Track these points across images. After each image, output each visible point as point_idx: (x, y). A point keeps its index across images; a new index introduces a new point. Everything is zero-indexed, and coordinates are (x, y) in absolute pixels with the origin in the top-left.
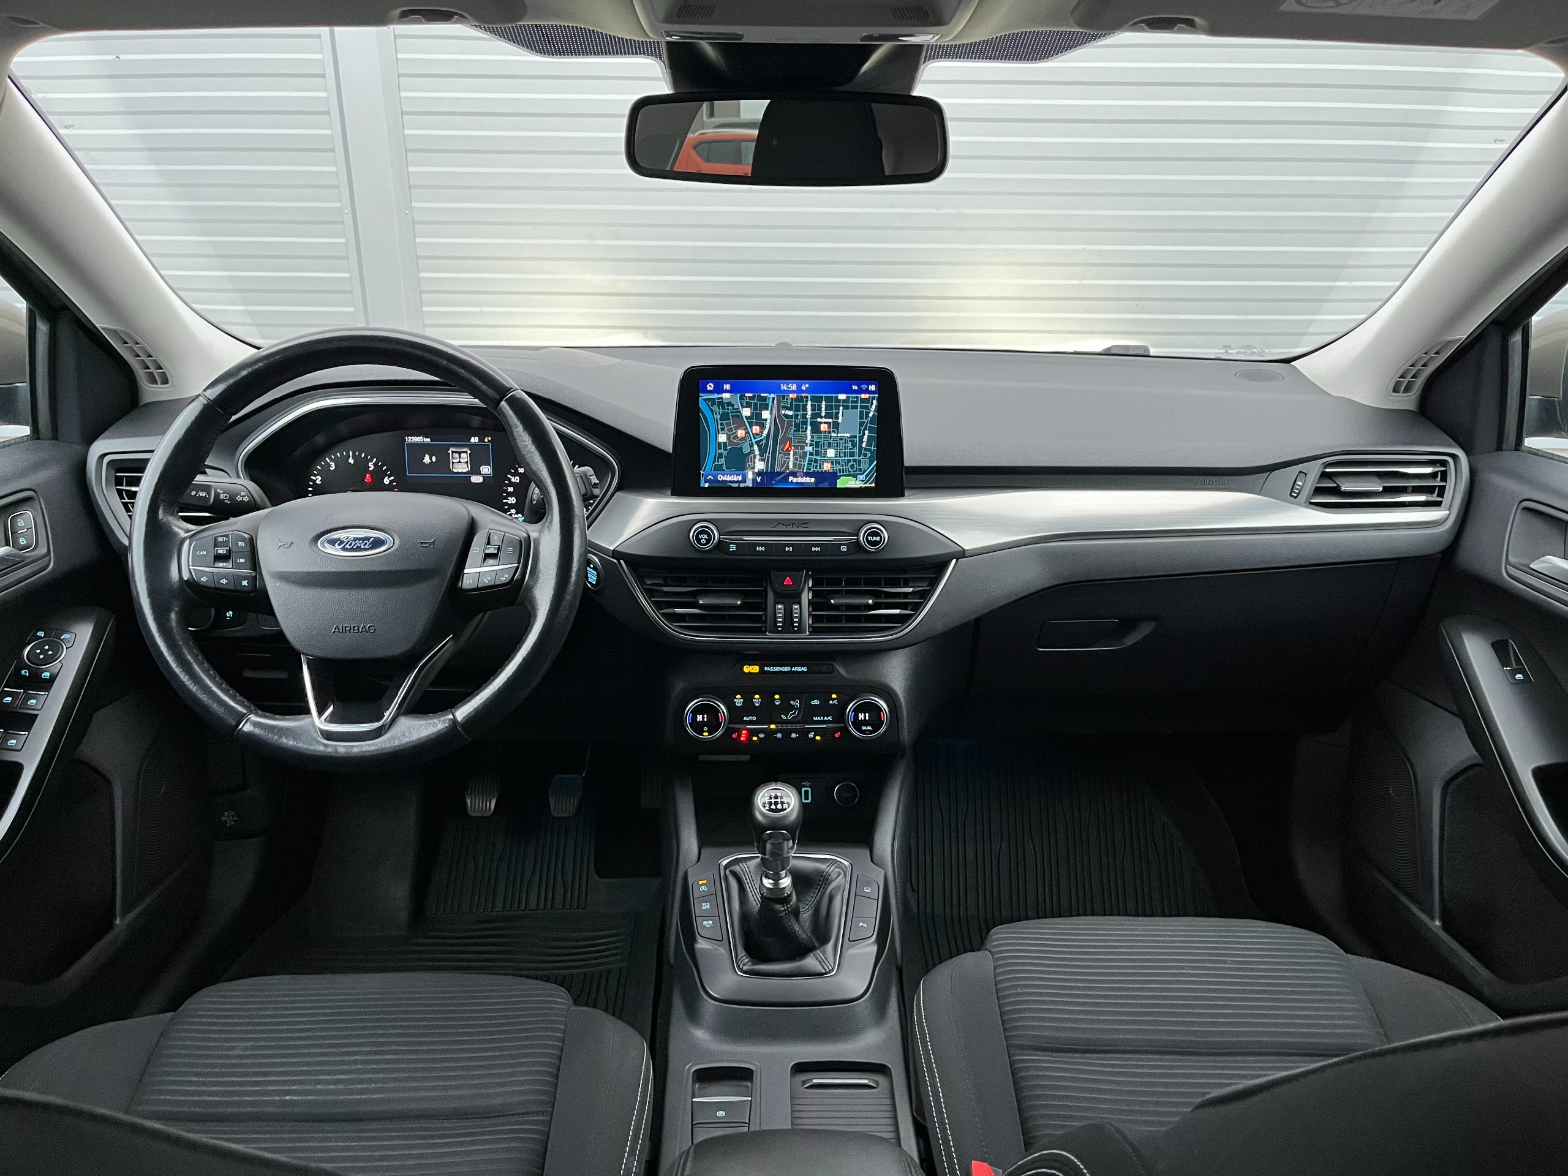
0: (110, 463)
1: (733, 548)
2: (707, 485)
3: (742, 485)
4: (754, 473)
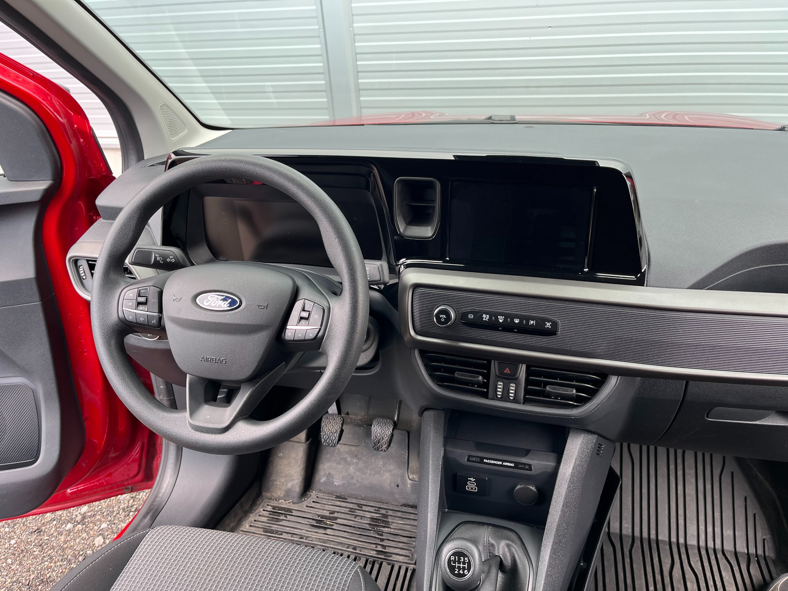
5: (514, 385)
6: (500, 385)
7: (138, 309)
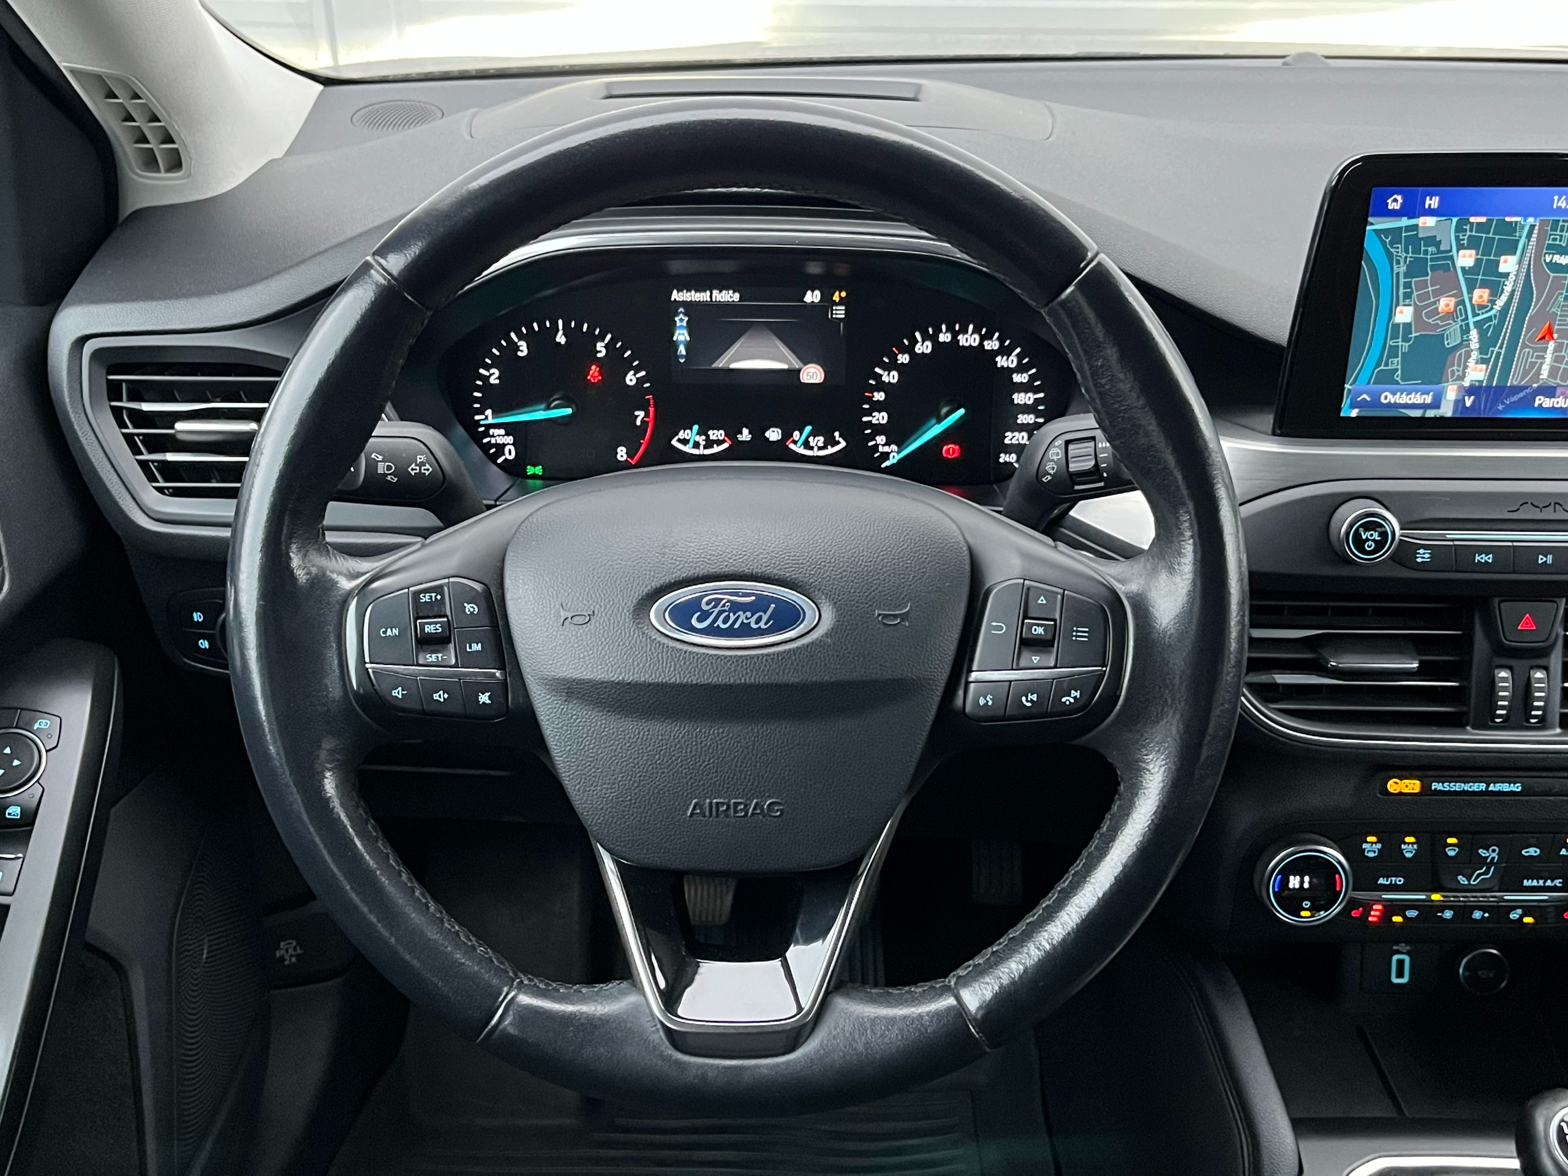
0: (97, 355)
1: (1424, 556)
2: (1354, 413)
3: (1431, 413)
4: (1461, 387)
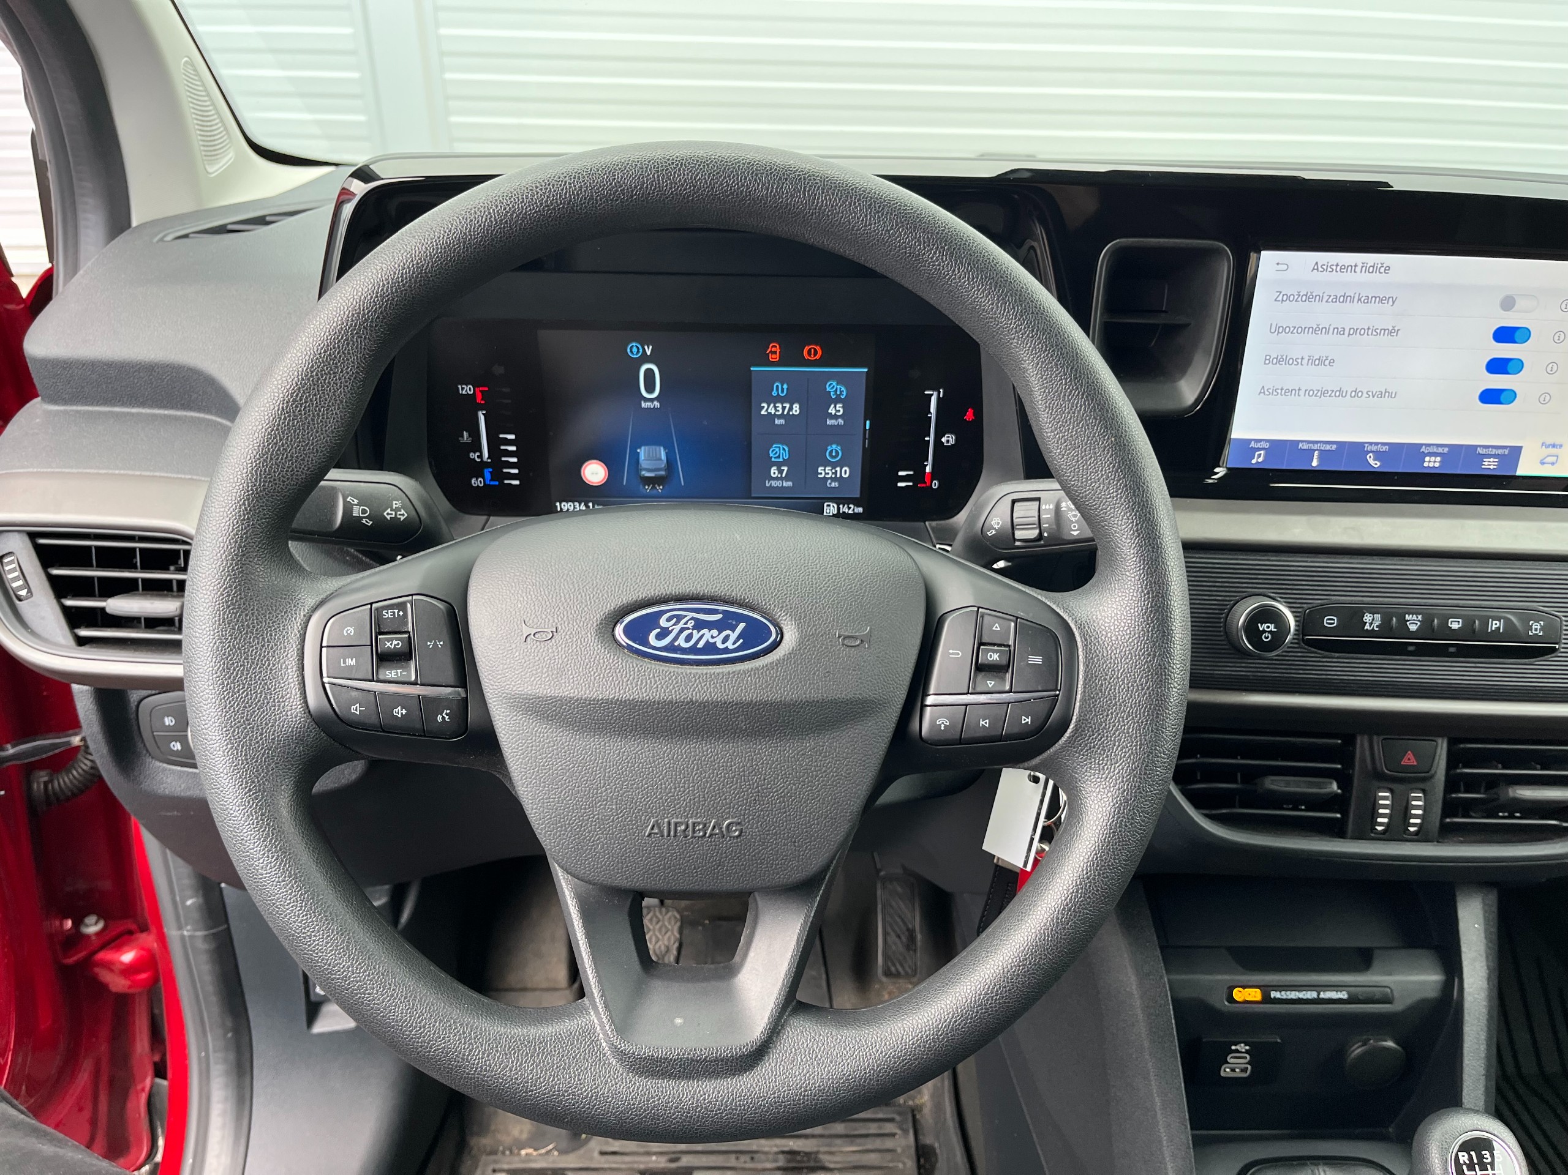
5: (1420, 795)
6: (1384, 799)
7: (381, 677)
